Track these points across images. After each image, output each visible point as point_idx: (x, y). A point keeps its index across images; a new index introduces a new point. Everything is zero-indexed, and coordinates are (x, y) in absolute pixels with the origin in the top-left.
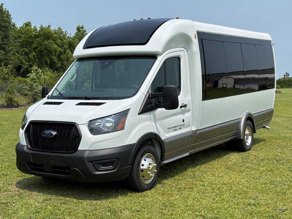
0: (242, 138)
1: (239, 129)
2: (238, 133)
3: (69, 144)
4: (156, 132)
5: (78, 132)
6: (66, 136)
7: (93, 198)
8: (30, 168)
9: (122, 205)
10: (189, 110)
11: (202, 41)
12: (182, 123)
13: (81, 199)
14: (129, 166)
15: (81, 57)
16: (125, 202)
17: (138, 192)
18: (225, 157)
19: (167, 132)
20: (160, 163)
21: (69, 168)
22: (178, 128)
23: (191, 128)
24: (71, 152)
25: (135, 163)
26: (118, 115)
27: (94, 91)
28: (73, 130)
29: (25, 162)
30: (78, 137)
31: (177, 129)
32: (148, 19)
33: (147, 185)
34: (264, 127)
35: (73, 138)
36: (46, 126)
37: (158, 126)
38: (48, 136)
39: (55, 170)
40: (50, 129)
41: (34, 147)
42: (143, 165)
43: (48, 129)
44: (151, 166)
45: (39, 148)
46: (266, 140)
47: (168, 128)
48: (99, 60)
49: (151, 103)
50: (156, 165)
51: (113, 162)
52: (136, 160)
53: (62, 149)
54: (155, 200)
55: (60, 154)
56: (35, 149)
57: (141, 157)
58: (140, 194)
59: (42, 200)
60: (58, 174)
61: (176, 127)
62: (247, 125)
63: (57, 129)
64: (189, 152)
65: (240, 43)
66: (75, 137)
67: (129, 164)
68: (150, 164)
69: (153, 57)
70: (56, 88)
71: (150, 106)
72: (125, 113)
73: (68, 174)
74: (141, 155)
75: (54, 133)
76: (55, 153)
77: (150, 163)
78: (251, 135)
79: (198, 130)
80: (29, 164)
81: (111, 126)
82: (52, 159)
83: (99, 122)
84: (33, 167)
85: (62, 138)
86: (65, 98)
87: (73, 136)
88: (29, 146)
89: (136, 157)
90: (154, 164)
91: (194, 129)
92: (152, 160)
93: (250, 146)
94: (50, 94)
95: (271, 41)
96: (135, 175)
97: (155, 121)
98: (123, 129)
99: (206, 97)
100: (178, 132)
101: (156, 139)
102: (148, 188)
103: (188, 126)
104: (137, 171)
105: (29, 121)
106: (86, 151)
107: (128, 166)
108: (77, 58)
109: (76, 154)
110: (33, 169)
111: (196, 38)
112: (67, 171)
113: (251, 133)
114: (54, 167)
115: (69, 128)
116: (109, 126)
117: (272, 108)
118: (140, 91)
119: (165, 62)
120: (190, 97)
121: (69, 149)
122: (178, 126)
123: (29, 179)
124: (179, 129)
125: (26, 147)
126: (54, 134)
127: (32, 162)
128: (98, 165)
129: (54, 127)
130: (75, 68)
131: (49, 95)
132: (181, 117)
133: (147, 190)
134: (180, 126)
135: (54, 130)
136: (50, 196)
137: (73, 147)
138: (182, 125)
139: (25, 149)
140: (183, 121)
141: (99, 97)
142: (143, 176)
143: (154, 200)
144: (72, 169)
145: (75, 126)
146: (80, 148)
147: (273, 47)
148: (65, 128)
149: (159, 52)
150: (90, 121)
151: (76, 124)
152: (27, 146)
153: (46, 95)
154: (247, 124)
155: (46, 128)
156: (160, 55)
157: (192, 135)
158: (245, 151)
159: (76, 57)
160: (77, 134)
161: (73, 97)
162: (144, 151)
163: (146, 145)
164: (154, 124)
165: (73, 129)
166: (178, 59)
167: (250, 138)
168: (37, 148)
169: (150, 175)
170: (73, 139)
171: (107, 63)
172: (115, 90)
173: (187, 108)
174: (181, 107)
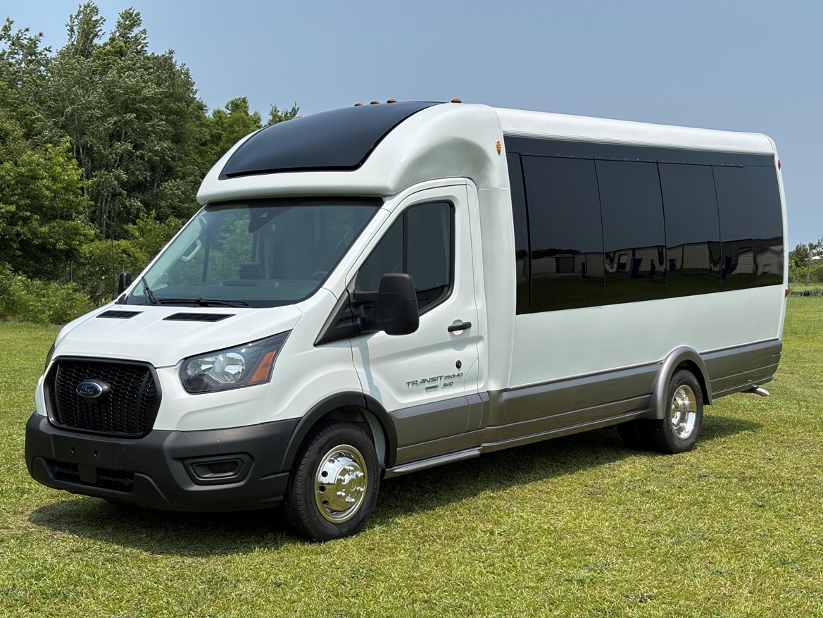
0: (660, 416)
1: (653, 393)
2: (650, 403)
3: (134, 415)
4: (367, 391)
5: (155, 387)
6: (129, 396)
7: (191, 552)
8: (52, 471)
9: (251, 569)
10: (478, 339)
11: (521, 158)
12: (456, 371)
13: (161, 553)
14: (280, 475)
15: (217, 199)
16: (262, 564)
17: (312, 542)
18: (607, 465)
19: (403, 393)
20: (384, 472)
21: (131, 475)
22: (439, 383)
23: (486, 385)
24: (139, 434)
25: (302, 467)
26: (256, 347)
27: (230, 285)
28: (145, 380)
29: (41, 457)
30: (152, 399)
31: (437, 387)
32: (389, 102)
33: (336, 524)
34: (753, 390)
35: (143, 399)
36: (89, 370)
37: (373, 375)
38: (88, 395)
39: (102, 478)
40: (95, 377)
41: (62, 421)
42: (325, 474)
43: (91, 377)
44: (347, 478)
45: (71, 424)
46: (762, 426)
47: (409, 383)
48: (250, 207)
49: (353, 318)
50: (362, 474)
51: (237, 463)
52: (305, 459)
53: (120, 426)
54: (339, 563)
55: (114, 439)
56: (64, 426)
57: (319, 453)
58: (314, 547)
59: (67, 551)
60: (108, 488)
61: (433, 380)
62: (680, 382)
63: (110, 379)
64: (480, 446)
65: (657, 163)
66: (147, 397)
67: (281, 470)
68: (344, 472)
69: (374, 200)
70: (143, 277)
71: (351, 324)
72: (276, 342)
73: (129, 488)
74: (320, 448)
75: (102, 387)
76: (103, 438)
77: (345, 469)
78: (695, 410)
79: (506, 390)
80: (51, 462)
81: (239, 372)
82: (96, 452)
83: (208, 363)
84: (57, 468)
85: (120, 401)
86: (154, 303)
87: (144, 395)
88: (53, 419)
89: (305, 454)
90: (358, 473)
91: (494, 387)
92: (354, 461)
93: (691, 441)
94: (127, 292)
95: (773, 156)
96: (299, 497)
97: (366, 363)
98: (268, 381)
99: (530, 306)
100: (442, 394)
101: (367, 408)
102: (341, 533)
103: (477, 378)
104: (307, 488)
105: (55, 356)
106: (169, 434)
107: (281, 473)
108: (206, 202)
109: (148, 440)
110: (59, 476)
111: (499, 152)
112: (127, 482)
113: (694, 402)
114: (101, 471)
115: (137, 375)
116: (233, 372)
117: (777, 339)
118: (325, 286)
119: (404, 214)
120: (481, 304)
121: (133, 427)
122: (441, 377)
123: (71, 503)
124: (445, 385)
125: (45, 420)
126: (101, 389)
127: (54, 456)
128: (197, 469)
129: (104, 372)
130: (200, 228)
131: (125, 295)
132: (452, 355)
133: (336, 537)
134: (447, 377)
135: (104, 379)
136: (92, 542)
137: (143, 422)
138: (454, 376)
139: (43, 425)
140: (458, 365)
141: (227, 301)
142: (325, 502)
143: (337, 563)
144: (137, 476)
145: (148, 372)
146: (157, 426)
147: (779, 172)
148: (128, 376)
149: (388, 190)
150: (185, 359)
151: (151, 367)
152: (48, 418)
153: (119, 294)
154: (679, 380)
155: (88, 375)
156: (392, 196)
157: (487, 404)
158: (671, 453)
159: (204, 198)
160: (152, 390)
161: (171, 300)
162: (330, 439)
163: (337, 425)
164: (361, 370)
165: (143, 378)
166: (448, 206)
167: (692, 418)
168: (68, 423)
169: (347, 500)
170: (142, 403)
171: (265, 215)
172: (277, 284)
173: (472, 332)
174: (451, 329)
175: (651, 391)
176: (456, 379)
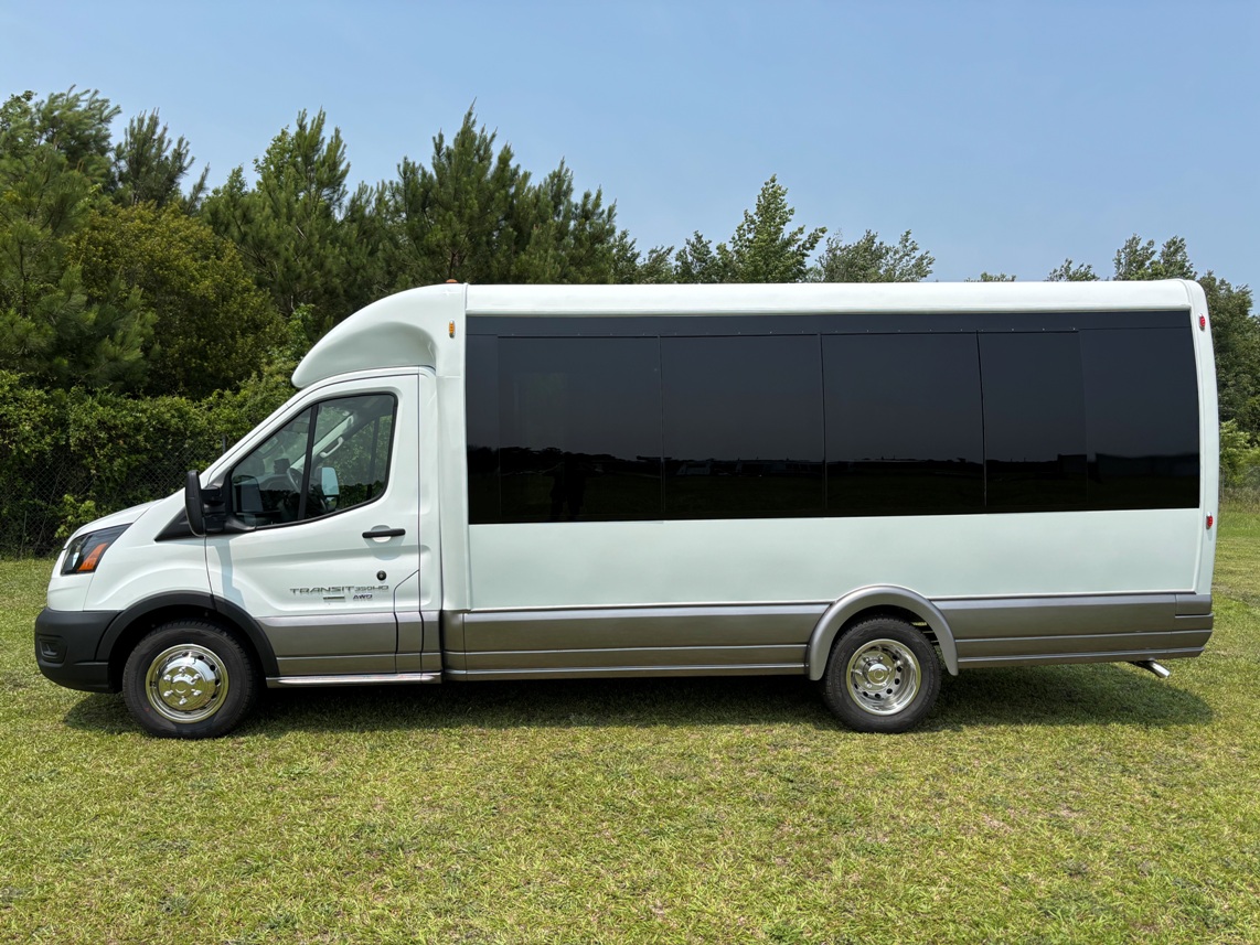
1: (803, 643)
2: (806, 658)
4: (220, 593)
10: (419, 549)
12: (376, 583)
14: (97, 664)
19: (284, 599)
20: (264, 680)
22: (346, 593)
23: (436, 602)
26: (95, 537)
31: (343, 597)
33: (177, 724)
47: (294, 591)
61: (337, 590)
62: (877, 634)
64: (437, 672)
67: (98, 659)
72: (111, 534)
78: (921, 679)
79: (469, 612)
91: (448, 606)
93: (901, 720)
95: (1184, 311)
97: (226, 560)
98: (95, 570)
100: (352, 607)
101: (216, 610)
103: (418, 594)
107: (94, 661)
111: (452, 335)
117: (1193, 593)
122: (349, 588)
124: (356, 597)
132: (368, 564)
134: (359, 589)
138: (374, 588)
140: (382, 576)
147: (1200, 334)
166: (388, 398)
173: (406, 541)
174: (366, 535)
175: (806, 640)
176: (377, 592)
